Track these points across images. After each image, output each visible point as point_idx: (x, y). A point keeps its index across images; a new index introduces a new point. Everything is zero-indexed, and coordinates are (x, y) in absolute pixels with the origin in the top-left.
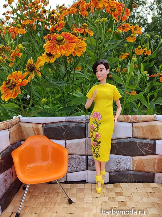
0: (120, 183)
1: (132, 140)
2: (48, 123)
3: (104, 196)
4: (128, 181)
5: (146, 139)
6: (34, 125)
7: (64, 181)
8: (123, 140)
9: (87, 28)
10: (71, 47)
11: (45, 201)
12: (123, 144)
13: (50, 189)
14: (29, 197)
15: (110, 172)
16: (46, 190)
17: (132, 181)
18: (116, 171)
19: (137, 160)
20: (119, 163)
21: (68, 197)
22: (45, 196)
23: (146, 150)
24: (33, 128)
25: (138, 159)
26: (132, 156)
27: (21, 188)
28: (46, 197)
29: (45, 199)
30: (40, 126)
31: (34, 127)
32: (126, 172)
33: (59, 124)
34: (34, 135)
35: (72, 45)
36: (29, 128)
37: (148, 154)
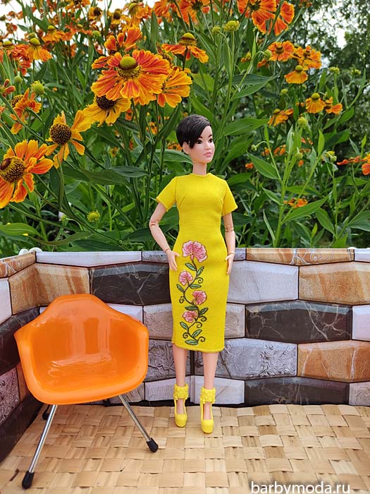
0: (269, 406)
1: (296, 306)
2: (103, 267)
3: (232, 435)
4: (287, 401)
5: (331, 304)
6: (69, 269)
7: (138, 399)
8: (277, 305)
9: (194, 43)
10: (154, 84)
11: (95, 446)
12: (277, 317)
13: (106, 417)
14: (57, 436)
15: (247, 380)
16: (97, 421)
17: (296, 400)
18: (259, 376)
19: (308, 352)
20: (267, 358)
21: (148, 437)
22: (95, 434)
23: (329, 329)
24: (67, 278)
25: (311, 350)
26: (298, 342)
27: (40, 416)
28: (97, 437)
29: (95, 441)
30: (84, 273)
31: (70, 275)
32: (283, 379)
33: (128, 269)
34: (70, 292)
35: (157, 79)
36: (57, 276)
37: (334, 338)
